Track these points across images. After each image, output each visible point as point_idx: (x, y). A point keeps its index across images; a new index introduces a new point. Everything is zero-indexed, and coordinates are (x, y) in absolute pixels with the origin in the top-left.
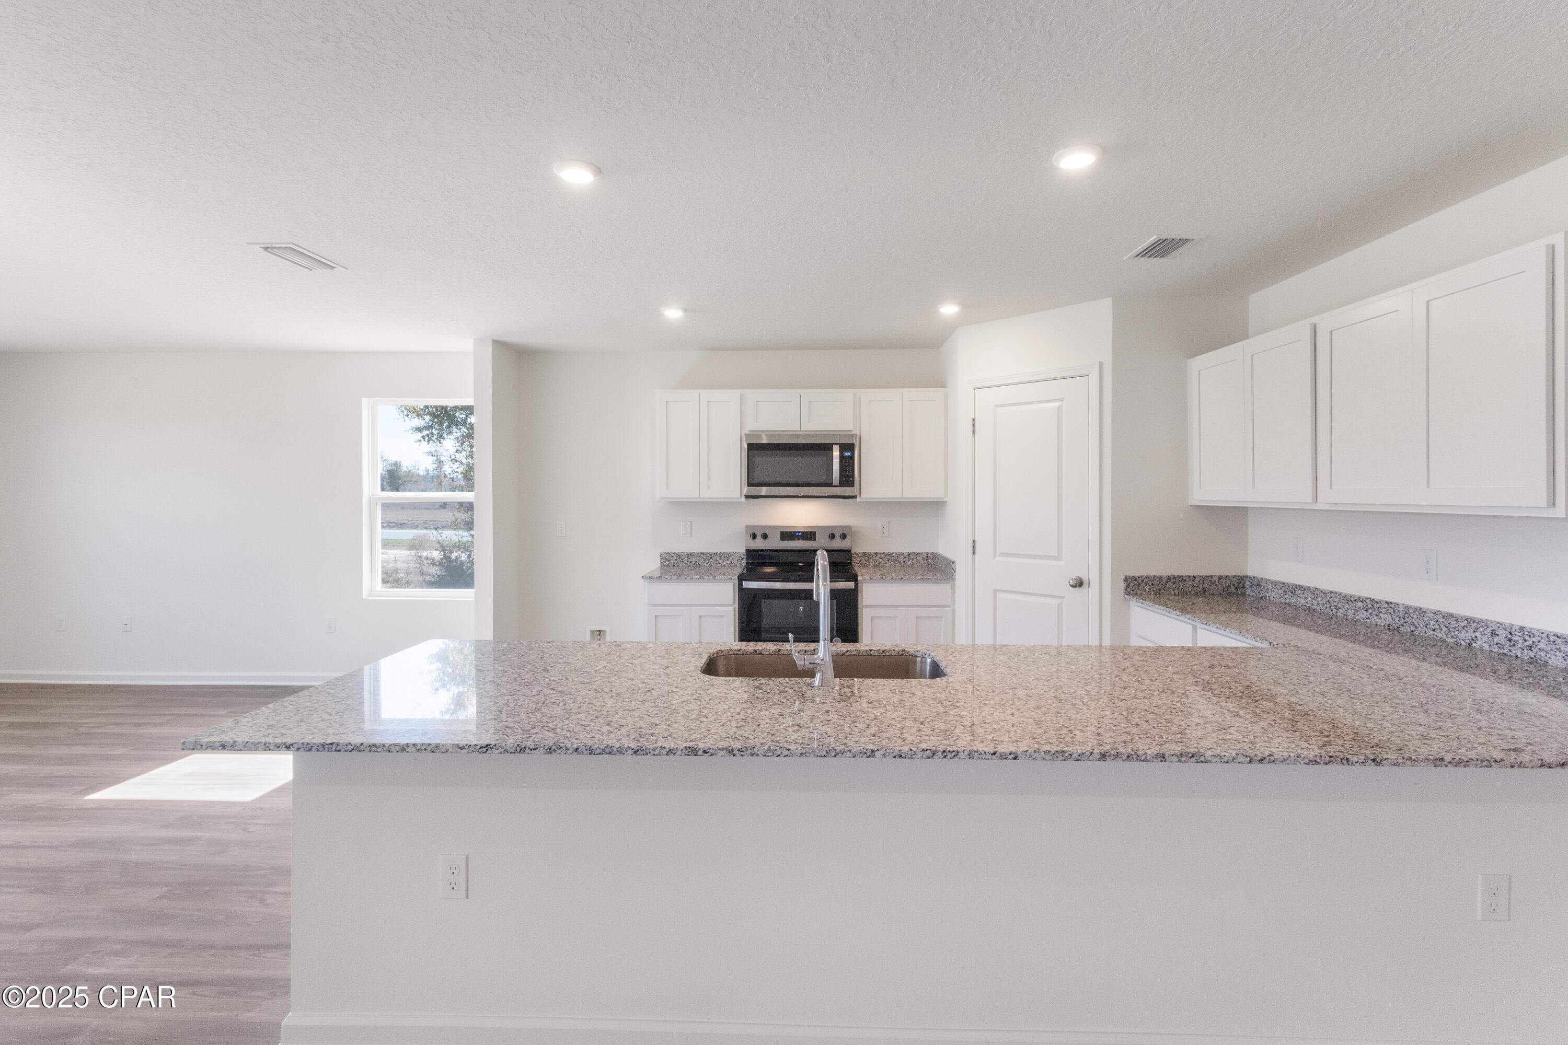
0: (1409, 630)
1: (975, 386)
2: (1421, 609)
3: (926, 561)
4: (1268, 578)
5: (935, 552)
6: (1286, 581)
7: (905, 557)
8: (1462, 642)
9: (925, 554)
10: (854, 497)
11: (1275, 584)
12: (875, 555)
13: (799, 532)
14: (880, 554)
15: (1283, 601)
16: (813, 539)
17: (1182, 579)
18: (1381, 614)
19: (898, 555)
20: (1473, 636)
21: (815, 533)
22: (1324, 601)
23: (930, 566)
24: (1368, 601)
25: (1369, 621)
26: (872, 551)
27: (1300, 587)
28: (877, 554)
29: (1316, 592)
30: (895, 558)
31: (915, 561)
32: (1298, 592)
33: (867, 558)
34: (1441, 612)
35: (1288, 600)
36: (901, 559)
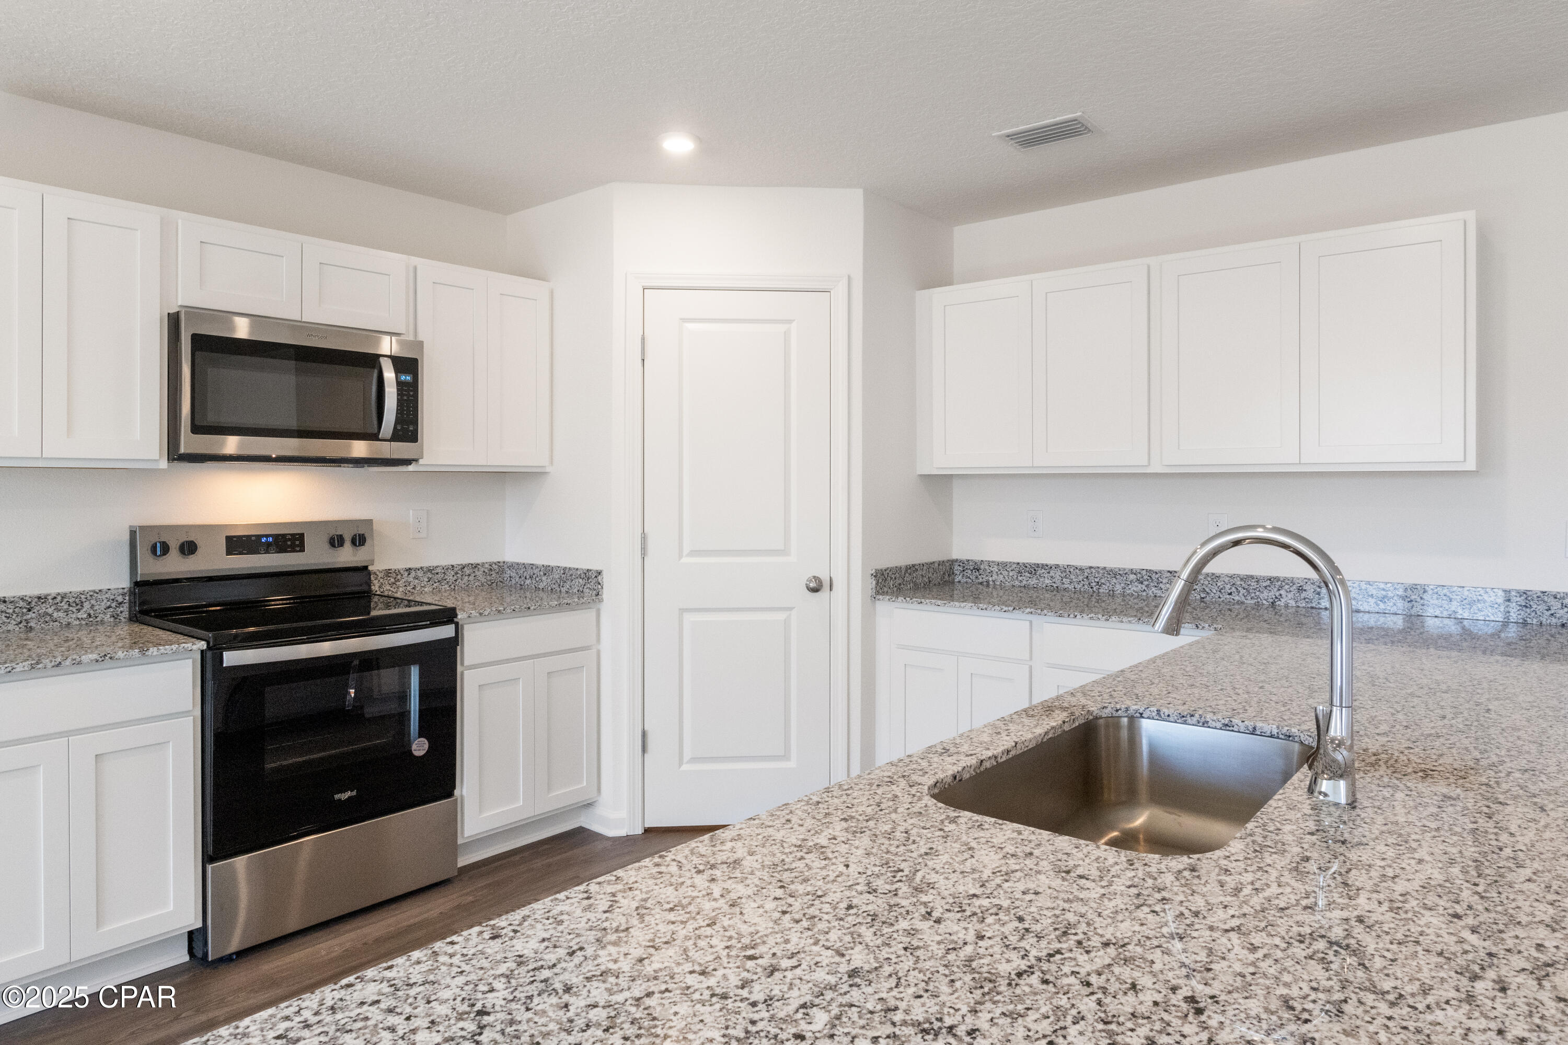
0: (1198, 597)
1: (647, 284)
2: (1213, 574)
3: (489, 578)
4: (991, 559)
5: (501, 560)
6: (1021, 561)
7: (457, 573)
8: (1264, 602)
9: (487, 566)
10: (407, 462)
11: (1003, 565)
12: (406, 574)
13: (267, 536)
14: (416, 569)
15: (1017, 583)
16: (298, 549)
17: (911, 569)
18: (1161, 585)
19: (446, 569)
20: (1277, 594)
21: (302, 535)
22: (1081, 578)
23: (494, 585)
24: (1144, 572)
25: (1144, 594)
26: (400, 565)
27: (1044, 566)
28: (409, 570)
29: (1066, 571)
30: (440, 576)
31: (471, 578)
32: (1040, 572)
33: (393, 580)
34: (1238, 576)
35: (1024, 582)
36: (450, 577)
